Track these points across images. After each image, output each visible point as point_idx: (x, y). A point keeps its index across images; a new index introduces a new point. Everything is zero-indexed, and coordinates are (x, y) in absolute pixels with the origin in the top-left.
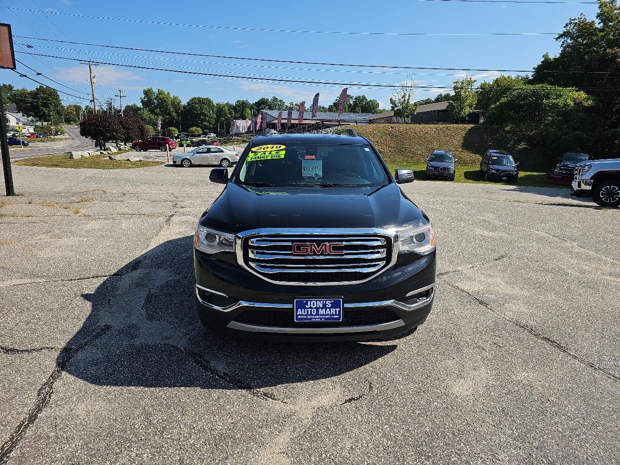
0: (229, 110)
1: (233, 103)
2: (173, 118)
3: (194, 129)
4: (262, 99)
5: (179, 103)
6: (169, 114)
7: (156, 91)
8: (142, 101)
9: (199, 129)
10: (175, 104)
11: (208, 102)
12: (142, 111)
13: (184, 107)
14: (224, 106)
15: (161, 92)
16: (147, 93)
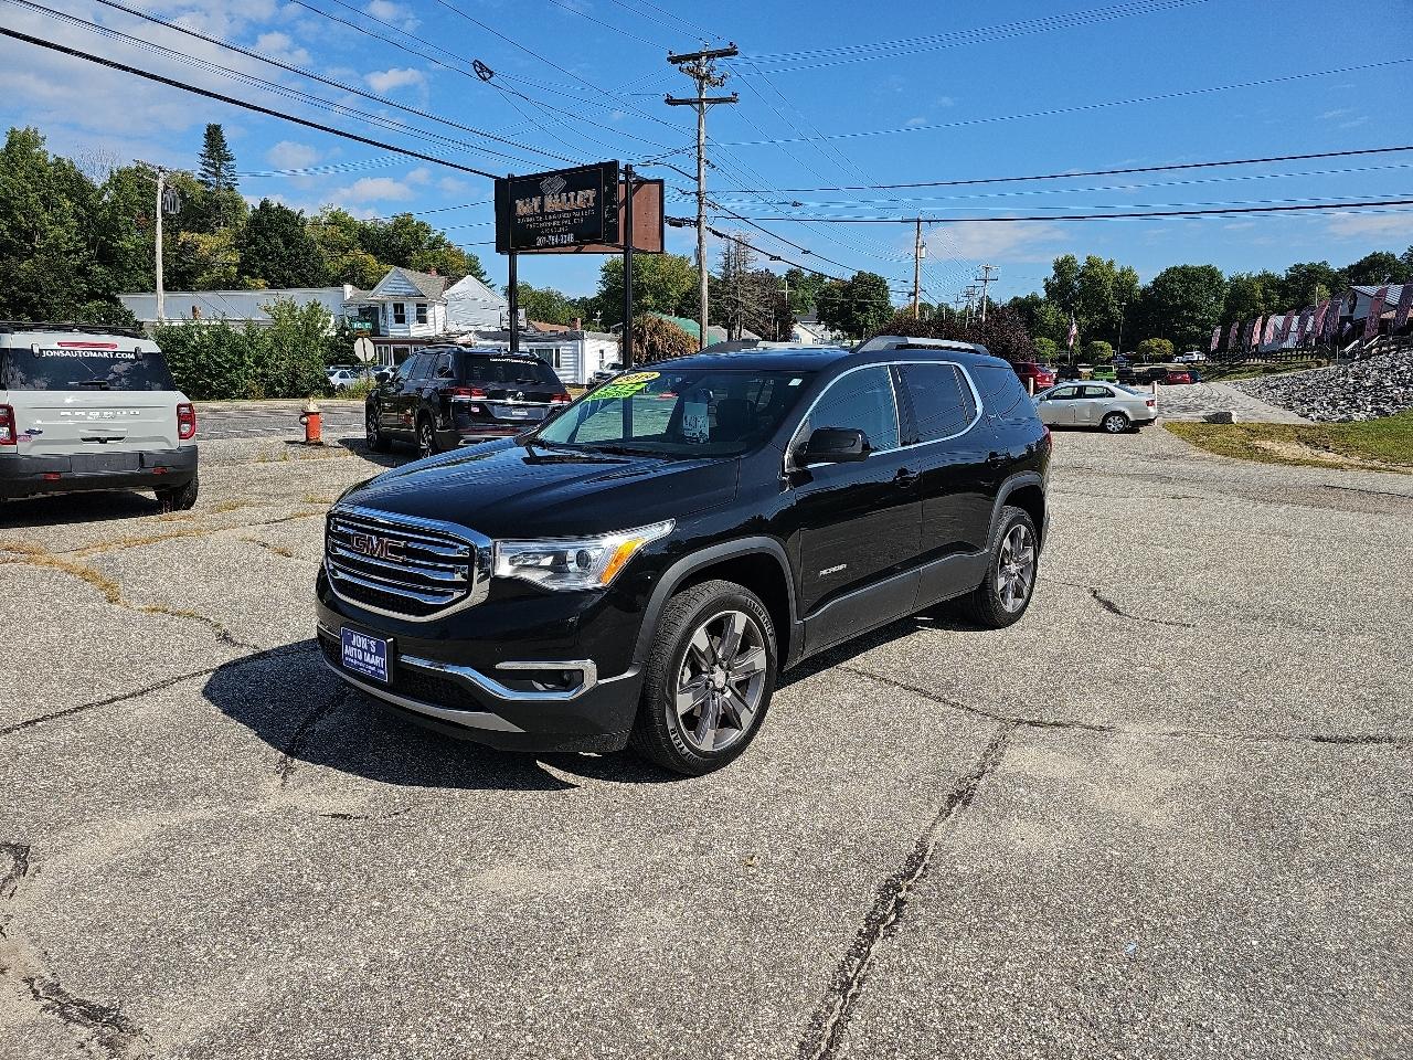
0: (1264, 291)
1: (1281, 272)
2: (1111, 321)
3: (1154, 342)
4: (1374, 255)
5: (1131, 285)
6: (1105, 310)
7: (1081, 262)
8: (1047, 287)
9: (1167, 343)
10: (1124, 284)
11: (1211, 274)
12: (1043, 308)
13: (1145, 292)
14: (1250, 283)
15: (1091, 264)
16: (1062, 267)
